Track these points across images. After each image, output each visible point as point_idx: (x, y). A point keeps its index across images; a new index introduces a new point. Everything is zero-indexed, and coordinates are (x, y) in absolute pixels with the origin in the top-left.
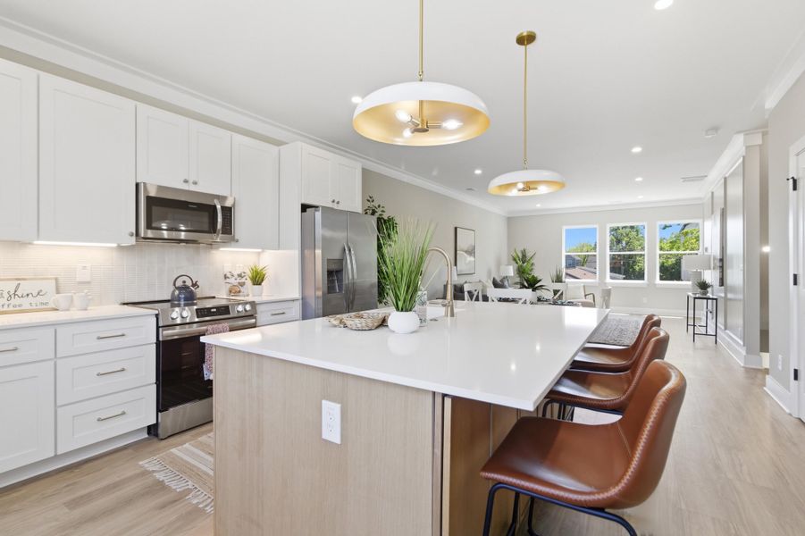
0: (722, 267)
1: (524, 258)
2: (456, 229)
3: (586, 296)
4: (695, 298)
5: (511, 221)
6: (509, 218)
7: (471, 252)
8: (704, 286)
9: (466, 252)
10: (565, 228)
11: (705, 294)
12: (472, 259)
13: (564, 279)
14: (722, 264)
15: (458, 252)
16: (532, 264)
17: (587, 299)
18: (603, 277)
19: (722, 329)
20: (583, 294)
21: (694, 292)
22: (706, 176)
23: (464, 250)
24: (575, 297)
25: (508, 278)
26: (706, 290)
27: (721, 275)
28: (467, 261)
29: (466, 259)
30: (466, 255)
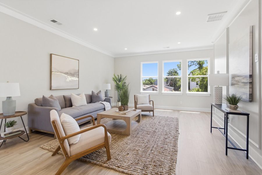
0: (252, 83)
1: (120, 79)
2: (51, 55)
3: (150, 101)
5: (116, 60)
6: (115, 58)
8: (233, 101)
9: (66, 73)
10: (142, 63)
11: (236, 108)
12: (75, 79)
13: (142, 91)
14: (252, 80)
15: (52, 73)
16: (125, 83)
17: (150, 104)
18: (161, 89)
19: (258, 147)
20: (148, 101)
21: (218, 103)
22: (227, 12)
23: (64, 72)
24: (143, 103)
25: (108, 91)
26: (236, 105)
27: (251, 90)
28: (68, 80)
29: (67, 79)
30: (66, 76)
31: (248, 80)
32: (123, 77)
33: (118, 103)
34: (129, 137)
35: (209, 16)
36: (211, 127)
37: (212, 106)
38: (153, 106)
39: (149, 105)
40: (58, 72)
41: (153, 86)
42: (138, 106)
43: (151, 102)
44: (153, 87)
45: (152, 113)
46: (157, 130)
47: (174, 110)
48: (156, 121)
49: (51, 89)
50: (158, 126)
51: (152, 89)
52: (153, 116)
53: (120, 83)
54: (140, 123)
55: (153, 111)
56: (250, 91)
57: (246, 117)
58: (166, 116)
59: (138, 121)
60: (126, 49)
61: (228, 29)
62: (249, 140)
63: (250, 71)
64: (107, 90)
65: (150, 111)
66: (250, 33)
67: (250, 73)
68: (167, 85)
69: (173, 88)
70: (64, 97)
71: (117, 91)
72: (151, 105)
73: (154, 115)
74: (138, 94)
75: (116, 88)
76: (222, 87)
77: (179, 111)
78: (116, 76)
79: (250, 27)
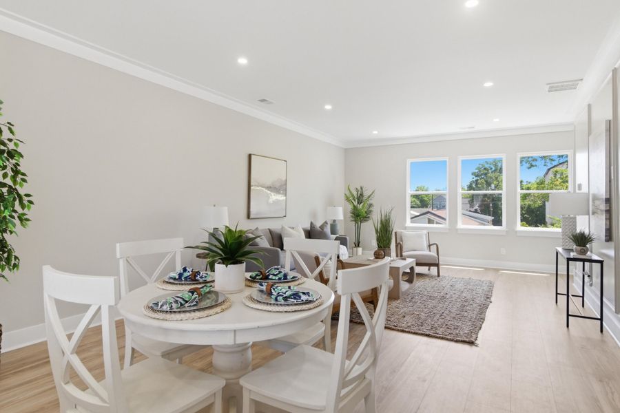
0: (609, 212)
1: (360, 198)
2: (250, 156)
3: (429, 246)
4: (569, 259)
5: (351, 154)
6: (346, 151)
7: (281, 188)
8: (582, 240)
9: (269, 188)
10: (409, 161)
11: (584, 253)
12: (281, 197)
13: (409, 223)
14: (610, 206)
15: (252, 188)
16: (371, 205)
17: (430, 251)
18: (454, 221)
19: (614, 310)
20: (425, 244)
21: (567, 248)
22: (582, 80)
23: (266, 186)
24: (415, 249)
25: (337, 222)
26: (585, 246)
27: (608, 223)
28: (271, 201)
29: (269, 198)
30: (269, 192)
31: (603, 207)
32: (366, 194)
33: (355, 249)
34: (399, 301)
35: (548, 86)
36: (557, 294)
37: (557, 253)
38: (438, 254)
39: (426, 252)
40: (258, 187)
41: (428, 212)
42: (404, 254)
43: (431, 247)
44: (429, 216)
45: (434, 270)
46: (448, 296)
47: (486, 269)
48: (443, 283)
49: (248, 217)
50: (449, 290)
51: (427, 220)
52: (439, 276)
53: (360, 206)
54: (414, 283)
55: (437, 265)
56: (606, 224)
57: (599, 265)
58: (467, 277)
59: (410, 281)
60: (375, 132)
61: (589, 106)
62: (604, 299)
63: (606, 192)
64: (334, 221)
65: (429, 265)
66: (606, 130)
67: (606, 195)
68: (473, 210)
69: (491, 218)
70: (270, 231)
71: (354, 222)
72: (433, 253)
73: (441, 274)
74: (402, 231)
75: (352, 217)
76: (575, 218)
77: (497, 270)
78: (351, 190)
79: (606, 121)
